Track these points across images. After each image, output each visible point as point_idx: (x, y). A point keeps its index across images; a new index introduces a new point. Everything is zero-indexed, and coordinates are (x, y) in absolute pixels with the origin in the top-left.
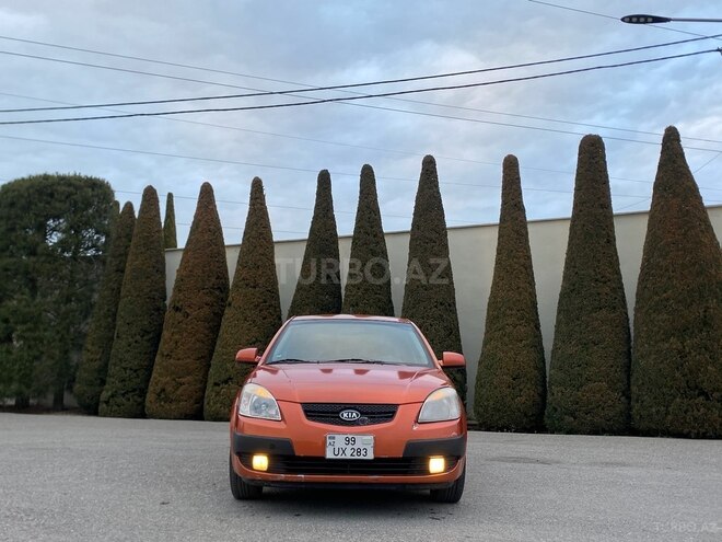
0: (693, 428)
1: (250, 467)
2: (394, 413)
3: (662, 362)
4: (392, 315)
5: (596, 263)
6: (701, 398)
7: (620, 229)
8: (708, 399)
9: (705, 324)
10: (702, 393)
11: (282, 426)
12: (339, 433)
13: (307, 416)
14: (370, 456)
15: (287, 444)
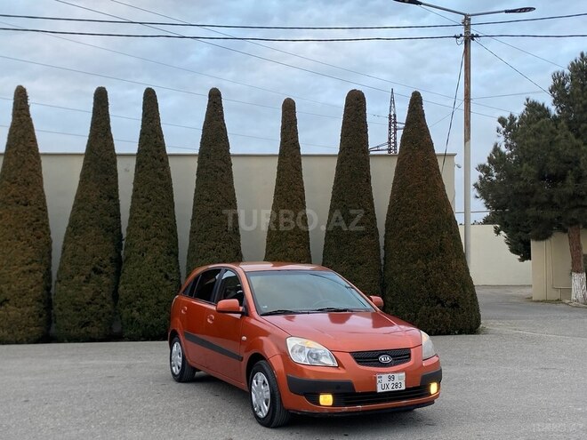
0: (434, 328)
1: (319, 404)
2: (410, 354)
3: (412, 279)
4: (309, 262)
5: (360, 199)
6: (439, 305)
7: (375, 167)
8: (443, 306)
9: (441, 249)
10: (439, 301)
11: (341, 371)
12: (383, 373)
13: (358, 362)
14: (403, 388)
15: (349, 385)
